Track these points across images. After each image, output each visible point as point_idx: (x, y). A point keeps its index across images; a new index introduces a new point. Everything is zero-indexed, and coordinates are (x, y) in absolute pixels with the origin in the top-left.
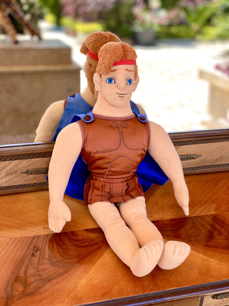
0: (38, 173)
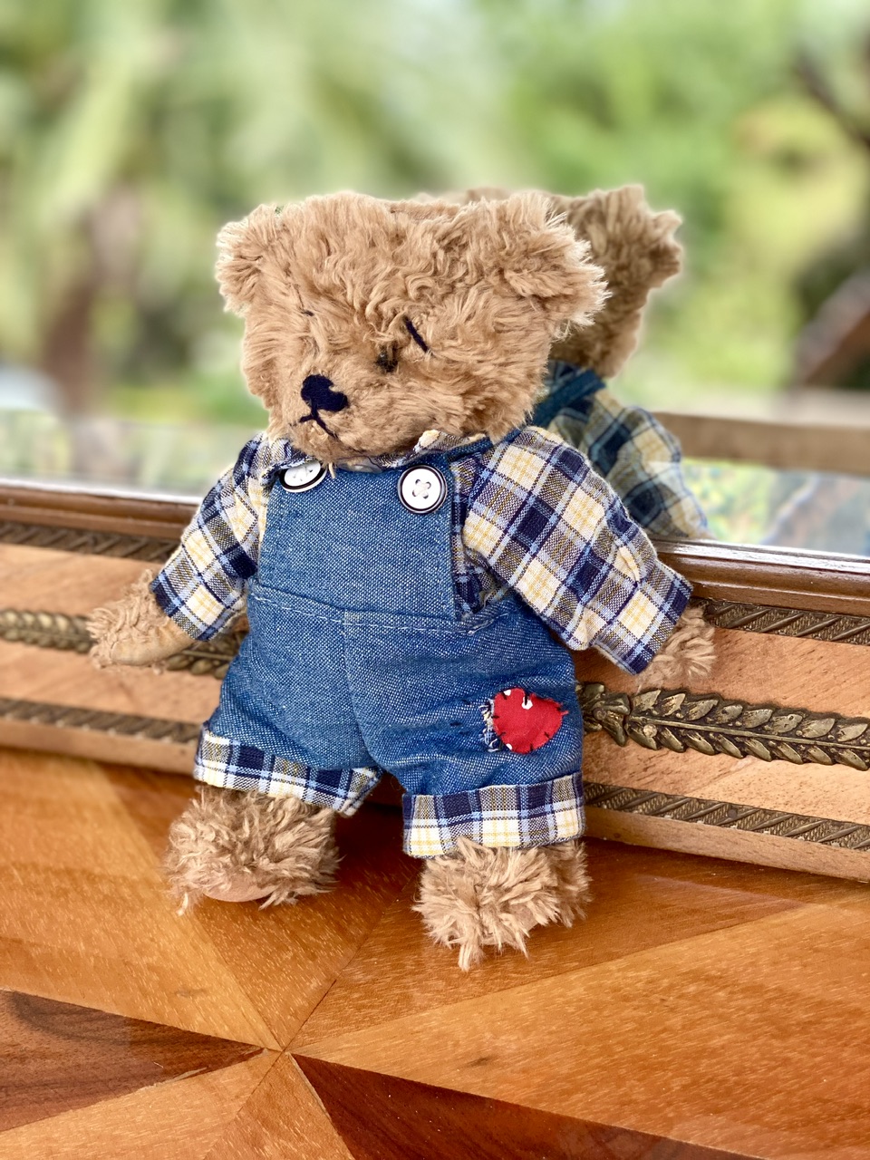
0: (35, 642)
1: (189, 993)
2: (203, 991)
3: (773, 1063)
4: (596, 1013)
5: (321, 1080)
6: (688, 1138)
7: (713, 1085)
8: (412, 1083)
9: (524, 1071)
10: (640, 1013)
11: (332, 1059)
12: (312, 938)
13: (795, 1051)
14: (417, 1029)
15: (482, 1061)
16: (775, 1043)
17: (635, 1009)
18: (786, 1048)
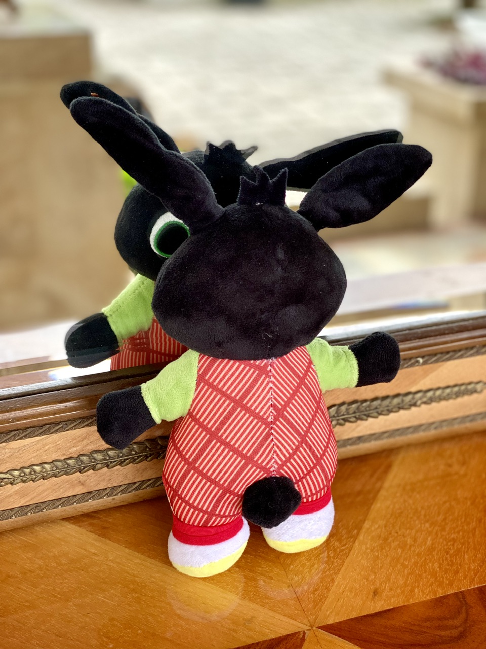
1: (250, 620)
2: (253, 617)
3: (452, 543)
4: (384, 550)
5: (338, 633)
6: (461, 589)
7: (446, 563)
8: (365, 616)
9: (391, 589)
10: (396, 543)
11: (331, 622)
12: (260, 569)
13: (452, 534)
14: (341, 591)
15: (375, 593)
16: (443, 533)
17: (393, 542)
18: (448, 534)
